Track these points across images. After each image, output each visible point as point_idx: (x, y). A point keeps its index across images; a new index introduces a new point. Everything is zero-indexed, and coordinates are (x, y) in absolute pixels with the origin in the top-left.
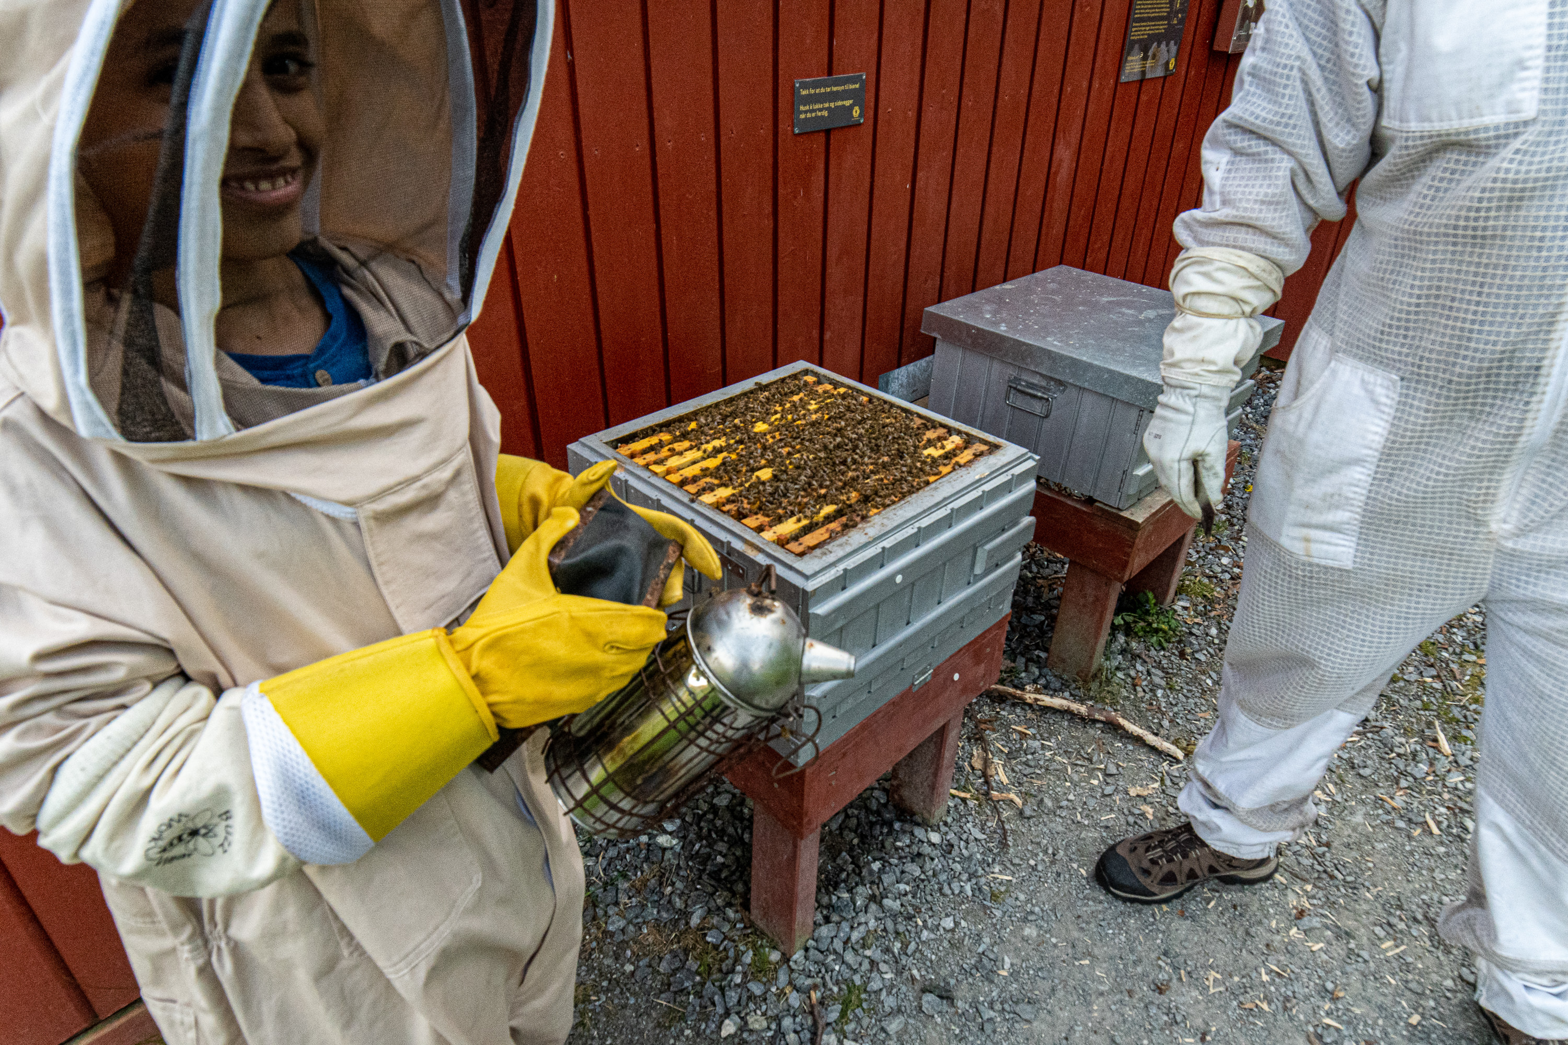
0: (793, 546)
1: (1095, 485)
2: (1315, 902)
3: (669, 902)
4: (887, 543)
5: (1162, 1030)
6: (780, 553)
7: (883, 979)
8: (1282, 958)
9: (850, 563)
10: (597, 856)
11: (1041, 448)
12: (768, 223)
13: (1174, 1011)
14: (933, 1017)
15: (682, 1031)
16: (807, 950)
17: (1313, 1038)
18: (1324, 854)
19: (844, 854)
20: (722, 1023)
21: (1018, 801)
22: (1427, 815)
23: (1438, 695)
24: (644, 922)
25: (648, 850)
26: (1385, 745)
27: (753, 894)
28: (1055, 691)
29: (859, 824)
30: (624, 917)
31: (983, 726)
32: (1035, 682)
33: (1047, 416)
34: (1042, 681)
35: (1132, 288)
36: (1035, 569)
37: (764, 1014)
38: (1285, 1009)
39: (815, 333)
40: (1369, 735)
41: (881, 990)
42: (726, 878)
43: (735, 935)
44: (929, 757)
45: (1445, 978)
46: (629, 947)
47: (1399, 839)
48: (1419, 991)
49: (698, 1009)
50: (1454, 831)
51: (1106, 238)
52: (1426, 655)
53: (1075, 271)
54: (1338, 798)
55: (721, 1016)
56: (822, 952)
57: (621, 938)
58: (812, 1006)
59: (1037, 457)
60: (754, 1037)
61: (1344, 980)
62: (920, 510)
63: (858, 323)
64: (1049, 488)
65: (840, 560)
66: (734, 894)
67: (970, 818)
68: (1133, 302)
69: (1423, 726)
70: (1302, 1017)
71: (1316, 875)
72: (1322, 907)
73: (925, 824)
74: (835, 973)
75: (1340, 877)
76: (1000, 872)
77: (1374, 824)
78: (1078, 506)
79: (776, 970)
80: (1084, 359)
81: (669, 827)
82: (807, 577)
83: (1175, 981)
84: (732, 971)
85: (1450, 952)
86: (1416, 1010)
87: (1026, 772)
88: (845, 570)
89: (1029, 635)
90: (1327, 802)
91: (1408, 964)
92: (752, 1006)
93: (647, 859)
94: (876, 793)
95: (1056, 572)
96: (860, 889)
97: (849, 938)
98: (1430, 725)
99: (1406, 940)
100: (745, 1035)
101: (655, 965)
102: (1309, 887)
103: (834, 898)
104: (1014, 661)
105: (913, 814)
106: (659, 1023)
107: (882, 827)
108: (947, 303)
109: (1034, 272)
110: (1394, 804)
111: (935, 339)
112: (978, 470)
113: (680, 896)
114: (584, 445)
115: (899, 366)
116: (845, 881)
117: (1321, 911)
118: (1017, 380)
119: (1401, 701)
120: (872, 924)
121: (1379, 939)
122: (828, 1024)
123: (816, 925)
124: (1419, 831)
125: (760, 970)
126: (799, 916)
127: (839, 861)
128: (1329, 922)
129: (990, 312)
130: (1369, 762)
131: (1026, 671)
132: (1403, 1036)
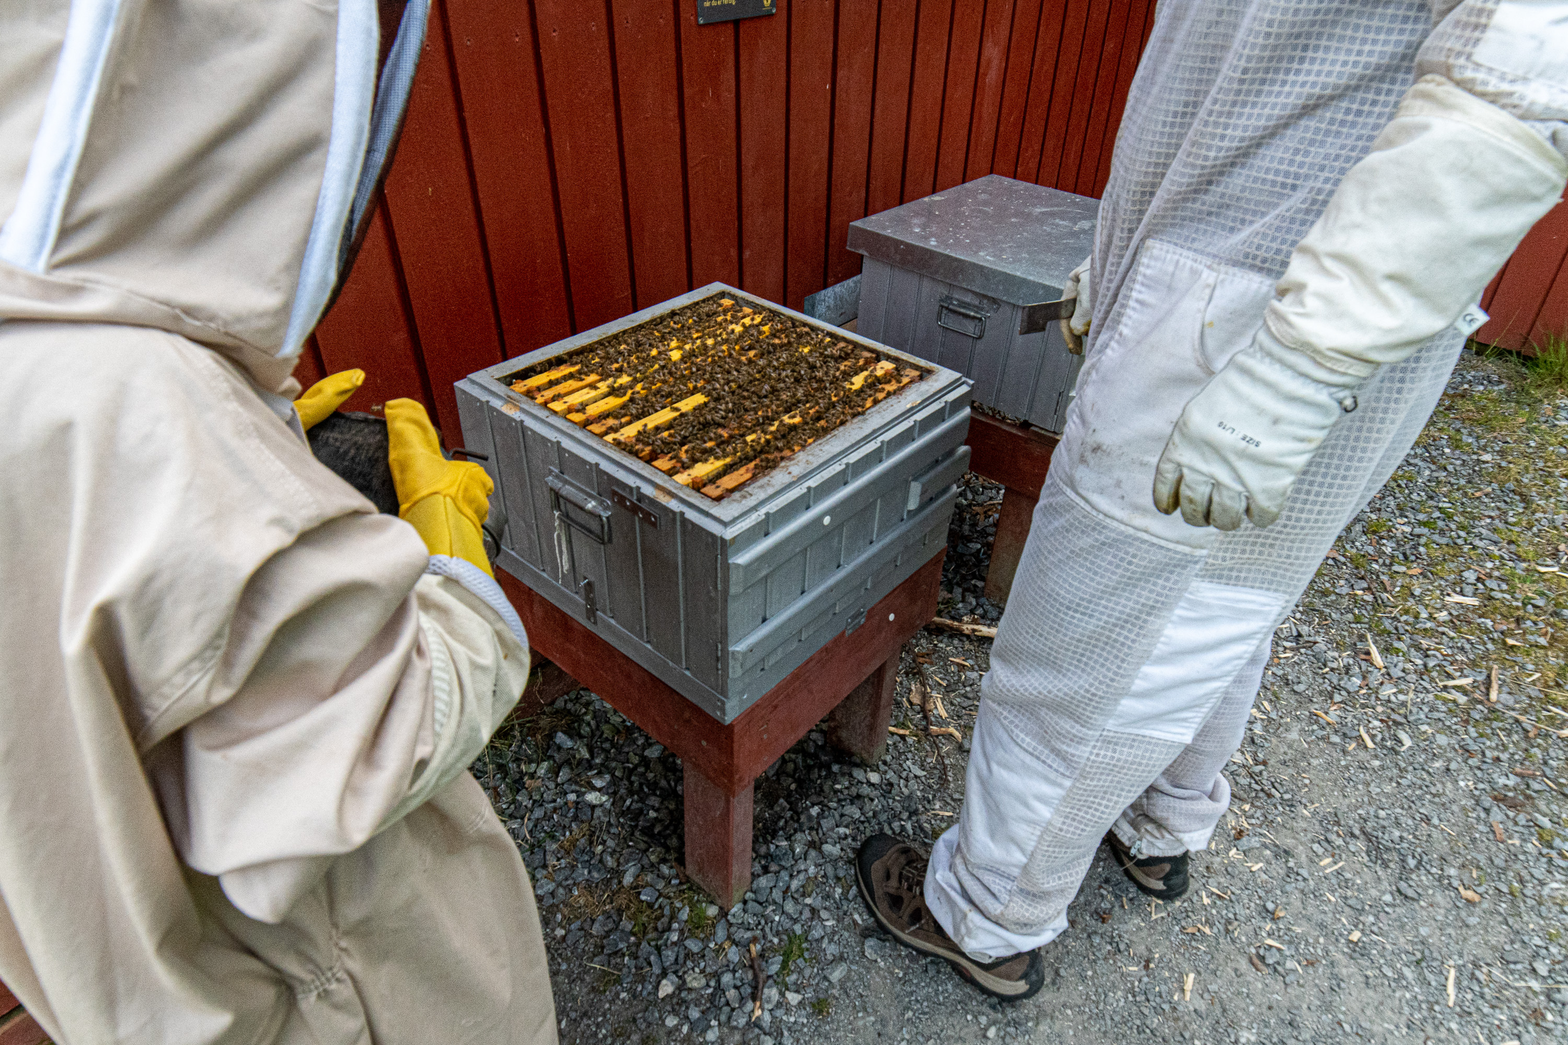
0: (710, 490)
1: (1030, 408)
2: (1253, 821)
3: (601, 861)
4: (813, 482)
5: (1105, 959)
6: (695, 499)
7: (825, 926)
8: (1222, 880)
9: (773, 507)
10: (522, 818)
11: (975, 372)
12: (675, 126)
13: (1117, 939)
14: (876, 961)
15: (617, 994)
16: (745, 902)
17: (1256, 960)
18: (1261, 772)
19: (782, 800)
20: (659, 983)
21: (957, 734)
22: (1361, 729)
23: (1369, 608)
24: (574, 884)
25: (577, 808)
26: (1318, 660)
27: (688, 849)
28: (993, 620)
29: (796, 769)
30: (554, 881)
31: (921, 660)
32: (972, 612)
33: (980, 338)
34: (980, 611)
35: (1066, 198)
36: (970, 496)
37: (702, 971)
38: (1227, 931)
39: (733, 252)
40: (1303, 651)
41: (823, 937)
42: (659, 832)
43: (670, 891)
44: (866, 698)
45: (1384, 893)
46: (559, 910)
47: (1335, 755)
48: (1359, 907)
49: (633, 970)
50: (1389, 744)
51: (1037, 147)
52: (1357, 568)
53: (1007, 181)
54: (1273, 715)
55: (658, 976)
56: (761, 904)
57: (551, 901)
58: (752, 960)
59: (971, 382)
60: (693, 995)
61: (1284, 900)
62: (847, 444)
63: (779, 241)
64: (984, 414)
65: (762, 503)
66: (668, 849)
67: (910, 755)
68: (1067, 212)
69: (1355, 638)
70: (1244, 939)
71: (1254, 794)
72: (1260, 826)
73: (864, 765)
74: (774, 925)
75: (1278, 795)
76: (941, 809)
77: (1309, 740)
78: (1014, 431)
79: (714, 925)
80: (1018, 274)
81: (598, 783)
82: (725, 524)
83: (1117, 909)
84: (669, 929)
85: (1387, 867)
86: (1356, 926)
87: (965, 705)
88: (767, 514)
89: (965, 564)
90: (1262, 720)
91: (1347, 880)
92: (690, 964)
93: (575, 818)
94: (814, 736)
95: (991, 499)
96: (799, 836)
97: (788, 887)
98: (1362, 638)
99: (1344, 856)
100: (683, 995)
101: (587, 927)
102: (1247, 807)
103: (772, 847)
104: (951, 592)
105: (851, 754)
106: (593, 988)
107: (820, 770)
108: (873, 217)
109: (964, 182)
110: (1329, 719)
111: (862, 256)
112: (909, 398)
113: (612, 855)
114: (473, 382)
115: (825, 286)
116: (782, 829)
117: (1259, 830)
118: (949, 298)
119: (1333, 615)
120: (812, 870)
121: (1317, 856)
122: (769, 977)
123: (755, 876)
124: (1354, 745)
125: (697, 925)
126: (736, 869)
127: (777, 808)
128: (1268, 841)
129: (919, 226)
130: (1303, 678)
131: (963, 601)
132: (1344, 953)
